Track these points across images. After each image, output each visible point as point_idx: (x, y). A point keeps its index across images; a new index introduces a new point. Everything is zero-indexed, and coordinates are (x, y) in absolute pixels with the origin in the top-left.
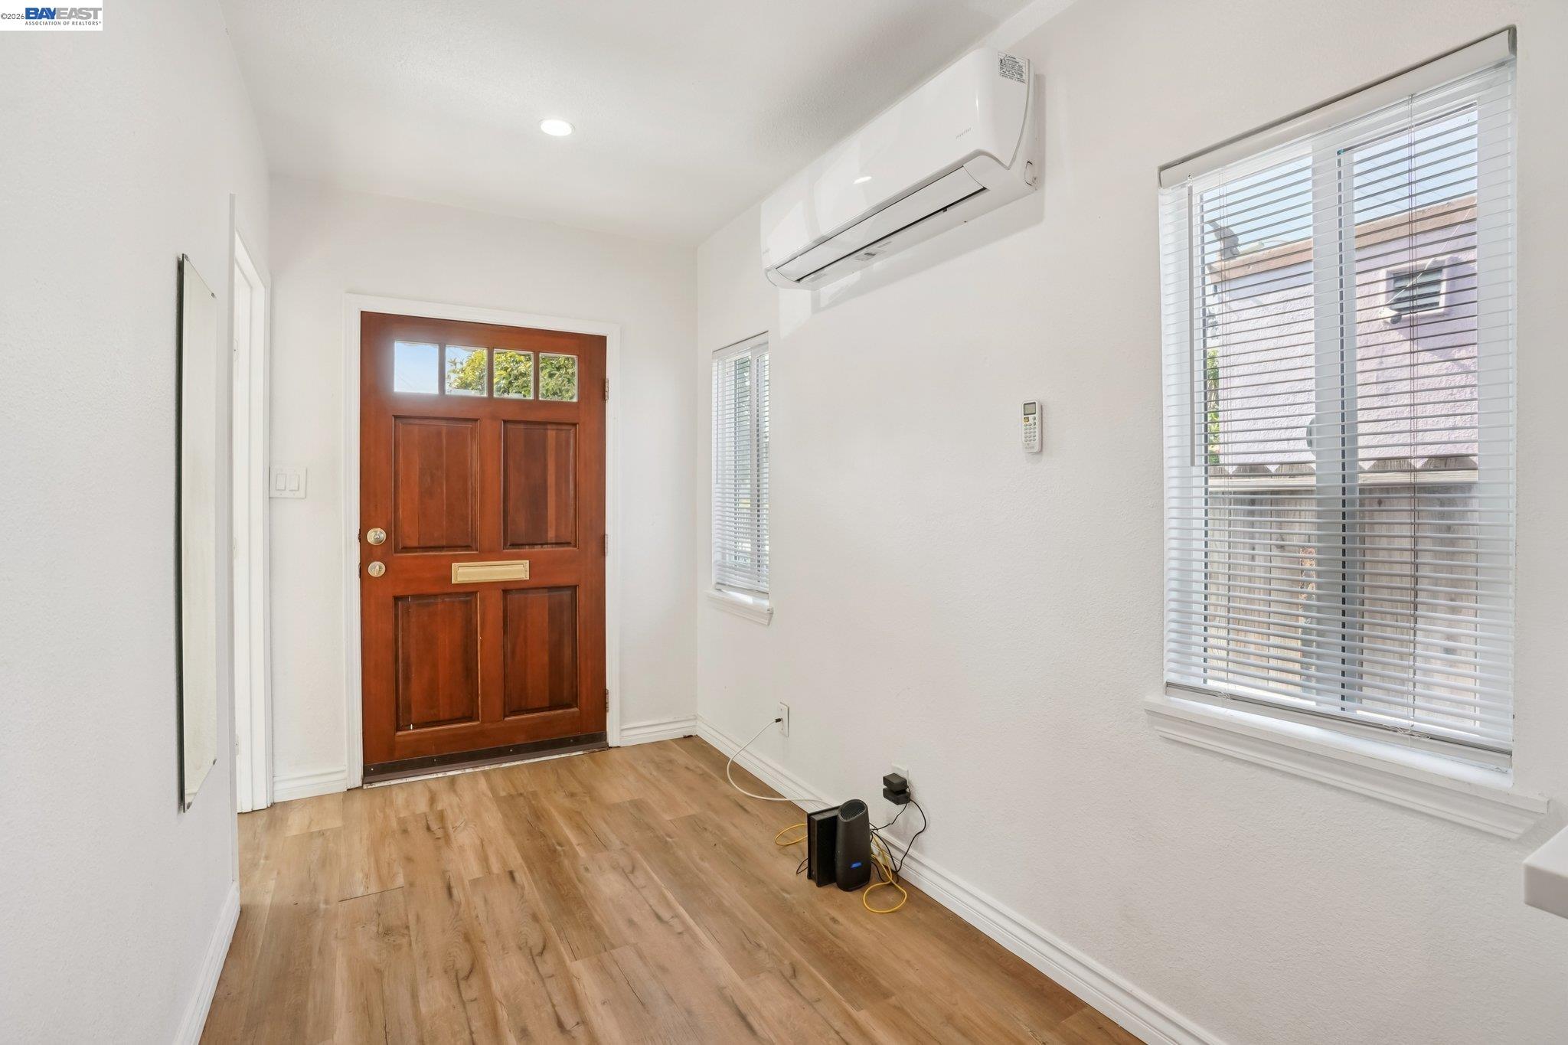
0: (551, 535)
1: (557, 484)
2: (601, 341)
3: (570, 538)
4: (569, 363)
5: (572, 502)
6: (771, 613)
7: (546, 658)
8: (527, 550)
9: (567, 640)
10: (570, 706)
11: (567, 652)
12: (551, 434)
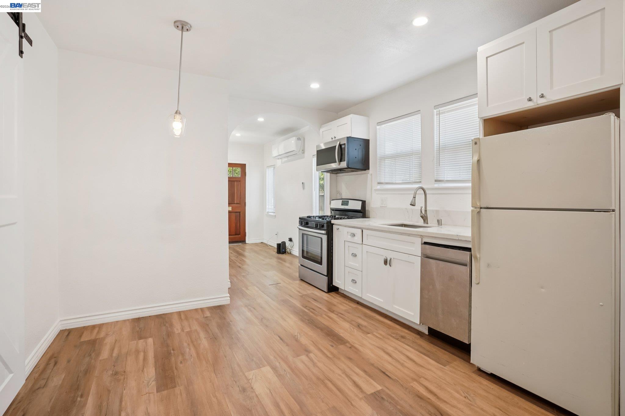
0: (236, 202)
1: (237, 192)
2: (245, 165)
3: (239, 203)
4: (239, 170)
5: (239, 196)
6: (275, 216)
7: (234, 226)
8: (231, 205)
9: (238, 222)
10: (239, 235)
11: (238, 224)
12: (236, 183)
